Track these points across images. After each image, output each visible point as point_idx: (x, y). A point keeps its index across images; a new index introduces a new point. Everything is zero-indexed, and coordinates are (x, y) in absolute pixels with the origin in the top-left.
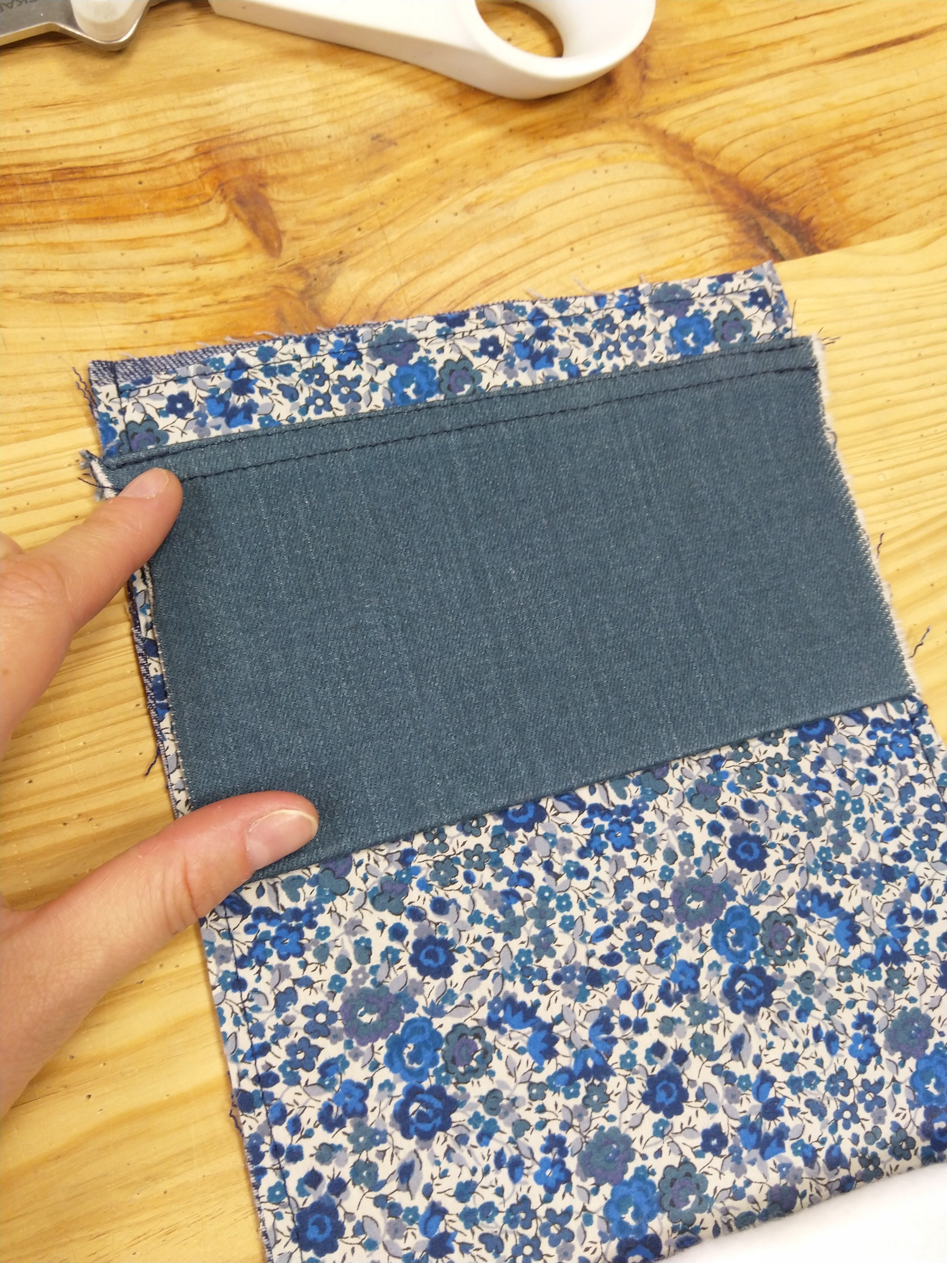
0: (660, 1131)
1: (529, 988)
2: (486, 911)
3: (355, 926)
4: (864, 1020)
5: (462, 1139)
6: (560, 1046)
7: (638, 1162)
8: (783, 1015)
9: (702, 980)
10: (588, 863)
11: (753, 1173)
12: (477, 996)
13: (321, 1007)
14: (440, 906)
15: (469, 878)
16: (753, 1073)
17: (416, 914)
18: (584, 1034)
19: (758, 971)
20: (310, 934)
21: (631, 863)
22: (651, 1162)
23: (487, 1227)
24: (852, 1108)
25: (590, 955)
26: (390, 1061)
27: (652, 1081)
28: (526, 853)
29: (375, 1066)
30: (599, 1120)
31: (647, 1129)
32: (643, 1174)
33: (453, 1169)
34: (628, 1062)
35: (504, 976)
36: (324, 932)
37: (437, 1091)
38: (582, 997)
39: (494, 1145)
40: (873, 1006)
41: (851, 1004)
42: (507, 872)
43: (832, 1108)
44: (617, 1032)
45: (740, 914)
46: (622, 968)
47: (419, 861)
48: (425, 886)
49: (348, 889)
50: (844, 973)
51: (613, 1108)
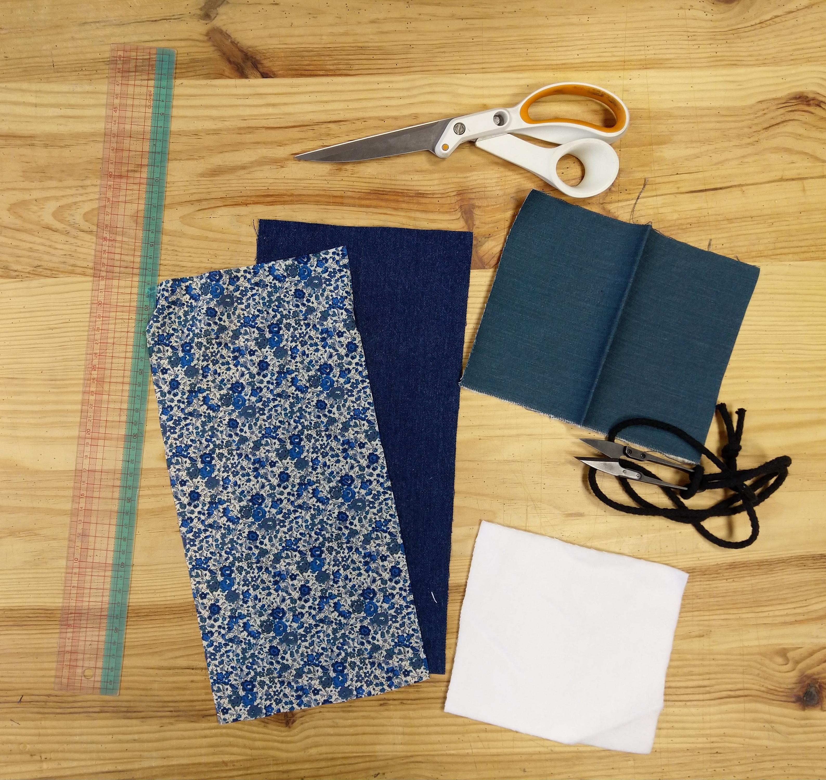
0: (287, 468)
1: (318, 506)
2: (328, 527)
3: (362, 526)
4: (225, 488)
5: (338, 473)
6: (311, 491)
7: (293, 462)
8: (248, 492)
9: (270, 504)
10: (299, 536)
11: (263, 455)
12: (332, 506)
13: (371, 508)
14: (340, 529)
15: (332, 535)
16: (259, 479)
17: (346, 528)
18: (304, 494)
19: (254, 504)
20: (374, 526)
21: (287, 535)
22: (290, 461)
23: (333, 453)
24: (232, 467)
25: (301, 513)
26: (355, 493)
27: (288, 480)
28: (316, 540)
29: (358, 492)
30: (302, 473)
31: (290, 469)
32: (292, 459)
33: (340, 467)
34: (293, 486)
35: (325, 510)
36: (370, 526)
37: (343, 485)
38: (304, 503)
39: (330, 470)
40: (222, 492)
41: (228, 493)
42: (322, 536)
43: (239, 467)
44: (296, 493)
45: (257, 519)
46: (292, 509)
47: (345, 541)
48: (344, 534)
49: (364, 536)
50: (229, 500)
51: (299, 475)
